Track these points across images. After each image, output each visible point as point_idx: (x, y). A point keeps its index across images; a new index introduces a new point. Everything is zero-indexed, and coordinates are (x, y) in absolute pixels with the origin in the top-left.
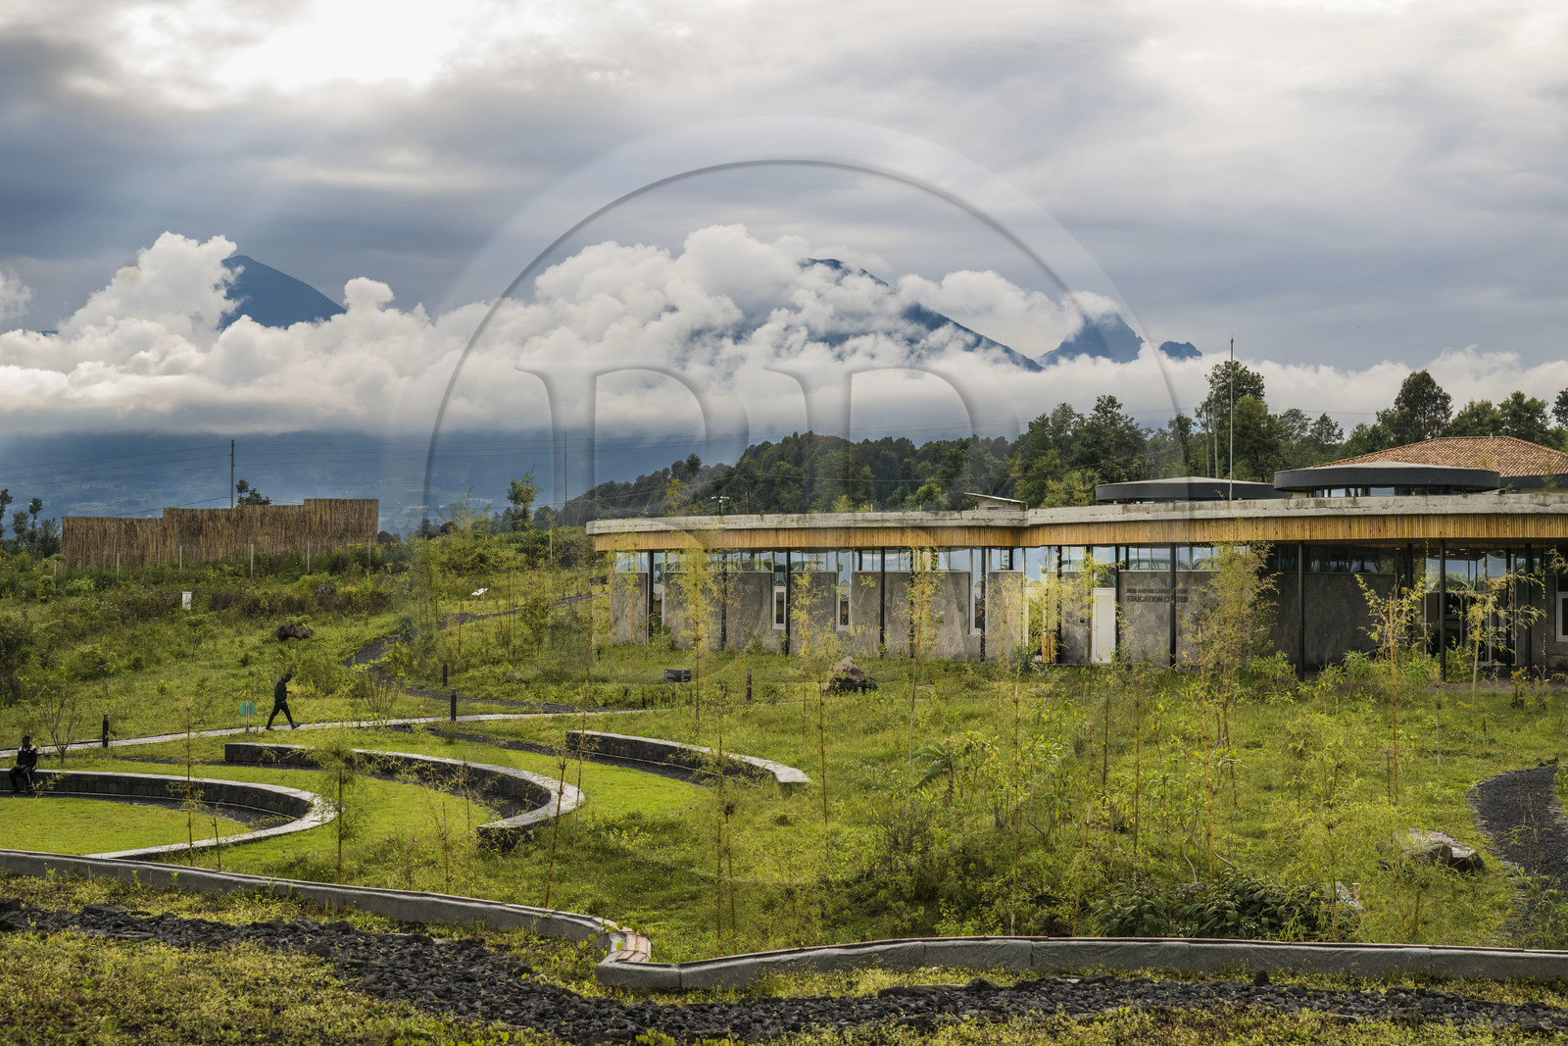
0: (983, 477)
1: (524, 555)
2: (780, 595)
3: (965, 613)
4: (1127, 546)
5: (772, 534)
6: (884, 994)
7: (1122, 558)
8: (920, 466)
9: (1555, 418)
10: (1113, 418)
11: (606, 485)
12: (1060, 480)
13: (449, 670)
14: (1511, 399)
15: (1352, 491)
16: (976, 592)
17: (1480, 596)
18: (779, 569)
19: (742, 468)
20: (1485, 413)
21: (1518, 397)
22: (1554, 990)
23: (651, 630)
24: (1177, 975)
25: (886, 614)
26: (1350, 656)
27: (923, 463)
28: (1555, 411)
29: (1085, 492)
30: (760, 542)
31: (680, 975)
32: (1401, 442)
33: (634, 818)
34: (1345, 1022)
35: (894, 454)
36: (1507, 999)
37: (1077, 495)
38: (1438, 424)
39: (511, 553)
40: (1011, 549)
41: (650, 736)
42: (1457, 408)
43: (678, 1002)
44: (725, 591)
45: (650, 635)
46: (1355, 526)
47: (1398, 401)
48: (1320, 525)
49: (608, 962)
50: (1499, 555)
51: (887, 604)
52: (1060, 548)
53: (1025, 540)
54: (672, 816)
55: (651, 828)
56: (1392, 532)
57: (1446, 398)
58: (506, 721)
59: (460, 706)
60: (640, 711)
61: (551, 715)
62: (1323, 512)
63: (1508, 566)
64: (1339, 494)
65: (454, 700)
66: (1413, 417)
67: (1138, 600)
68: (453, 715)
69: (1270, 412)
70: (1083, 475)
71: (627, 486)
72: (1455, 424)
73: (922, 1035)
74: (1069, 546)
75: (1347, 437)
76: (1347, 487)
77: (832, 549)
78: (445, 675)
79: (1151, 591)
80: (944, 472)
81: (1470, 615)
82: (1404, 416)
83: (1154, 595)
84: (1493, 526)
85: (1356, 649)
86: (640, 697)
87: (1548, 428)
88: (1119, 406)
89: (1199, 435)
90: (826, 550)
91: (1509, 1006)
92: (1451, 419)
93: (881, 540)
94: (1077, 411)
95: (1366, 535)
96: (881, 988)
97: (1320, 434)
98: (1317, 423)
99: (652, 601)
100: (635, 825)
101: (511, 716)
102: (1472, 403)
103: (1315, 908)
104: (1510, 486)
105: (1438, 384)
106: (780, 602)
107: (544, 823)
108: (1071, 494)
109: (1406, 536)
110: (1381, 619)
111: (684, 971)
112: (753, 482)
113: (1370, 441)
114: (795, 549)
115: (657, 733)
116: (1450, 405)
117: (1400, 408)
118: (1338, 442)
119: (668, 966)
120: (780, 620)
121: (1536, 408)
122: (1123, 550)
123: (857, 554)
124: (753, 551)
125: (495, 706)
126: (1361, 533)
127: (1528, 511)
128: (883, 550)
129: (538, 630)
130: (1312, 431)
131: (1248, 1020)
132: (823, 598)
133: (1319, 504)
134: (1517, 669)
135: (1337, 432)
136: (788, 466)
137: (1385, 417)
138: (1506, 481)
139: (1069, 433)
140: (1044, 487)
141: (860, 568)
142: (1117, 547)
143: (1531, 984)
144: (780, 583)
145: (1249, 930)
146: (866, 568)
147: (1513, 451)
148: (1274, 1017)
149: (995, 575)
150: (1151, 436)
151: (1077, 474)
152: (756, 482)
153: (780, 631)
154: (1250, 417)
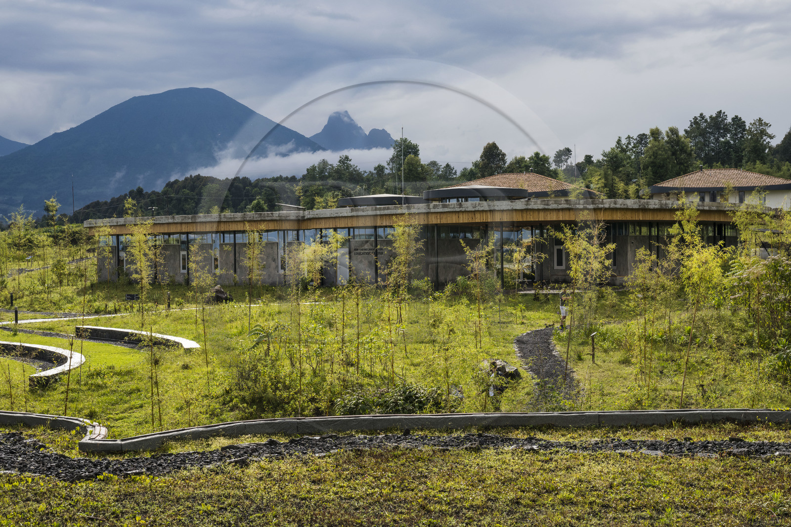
0: (285, 196)
1: (51, 239)
2: (184, 256)
3: (276, 263)
4: (354, 228)
5: (179, 226)
6: (223, 449)
7: (352, 234)
8: (254, 191)
9: (554, 164)
10: (347, 166)
11: (95, 203)
12: (322, 196)
13: (14, 298)
14: (534, 155)
15: (460, 199)
16: (281, 252)
17: (518, 249)
18: (183, 242)
19: (165, 193)
20: (522, 162)
21: (537, 154)
22: (541, 431)
23: (119, 275)
24: (367, 433)
25: (237, 264)
26: (459, 278)
27: (255, 189)
28: (555, 161)
29: (334, 202)
30: (173, 229)
31: (121, 445)
32: (483, 176)
33: (110, 368)
34: (444, 451)
35: (241, 185)
36: (519, 436)
37: (330, 204)
38: (501, 168)
39: (45, 238)
40: (298, 231)
41: (118, 328)
42: (509, 159)
43: (120, 459)
44: (155, 254)
45: (118, 277)
46: (461, 216)
47: (481, 157)
48: (444, 216)
49: (86, 440)
50: (527, 229)
51: (237, 259)
52: (321, 230)
53: (304, 226)
54: (131, 367)
55: (119, 374)
56: (478, 219)
57: (504, 155)
58: (43, 322)
59: (19, 315)
60: (113, 315)
61: (67, 319)
62: (446, 210)
63: (532, 234)
64: (454, 201)
65: (16, 313)
66: (488, 164)
67: (360, 254)
68: (16, 320)
69: (422, 163)
70: (333, 194)
71: (106, 203)
72: (509, 167)
73: (242, 467)
74: (326, 228)
75: (458, 174)
76: (458, 198)
77: (209, 232)
78: (12, 300)
79: (366, 250)
80: (266, 193)
81: (514, 257)
82: (485, 164)
83: (367, 251)
84: (525, 215)
85: (462, 275)
86: (113, 308)
87: (551, 168)
88: (350, 160)
89: (389, 174)
90: (206, 233)
91: (519, 439)
92: (506, 165)
93: (234, 227)
94: (330, 163)
95: (466, 221)
96: (223, 446)
97: (446, 173)
98: (444, 167)
99: (119, 260)
100: (111, 372)
101: (47, 320)
102: (516, 158)
103: (440, 398)
104: (534, 196)
105: (500, 148)
106: (184, 259)
107: (63, 373)
108: (327, 203)
109: (484, 221)
110: (472, 261)
111: (123, 443)
112: (170, 200)
113: (470, 175)
114: (191, 233)
115: (123, 325)
116: (506, 158)
117: (483, 160)
118: (455, 176)
119: (116, 441)
120: (184, 268)
121: (545, 159)
122: (352, 230)
123: (222, 235)
124: (169, 234)
125: (38, 315)
126: (464, 219)
127: (540, 208)
128: (235, 232)
129: (60, 275)
130: (442, 171)
131: (399, 452)
132: (205, 257)
133: (444, 206)
134: (536, 283)
135: (454, 171)
136: (188, 191)
137: (476, 165)
138: (531, 194)
139: (326, 173)
140: (314, 200)
141: (224, 242)
142: (349, 228)
143: (530, 428)
144: (184, 250)
145: (410, 410)
146: (227, 241)
147: (535, 180)
148: (411, 450)
149: (290, 244)
150: (366, 174)
151: (330, 194)
152: (172, 200)
153: (184, 274)
154: (412, 164)
